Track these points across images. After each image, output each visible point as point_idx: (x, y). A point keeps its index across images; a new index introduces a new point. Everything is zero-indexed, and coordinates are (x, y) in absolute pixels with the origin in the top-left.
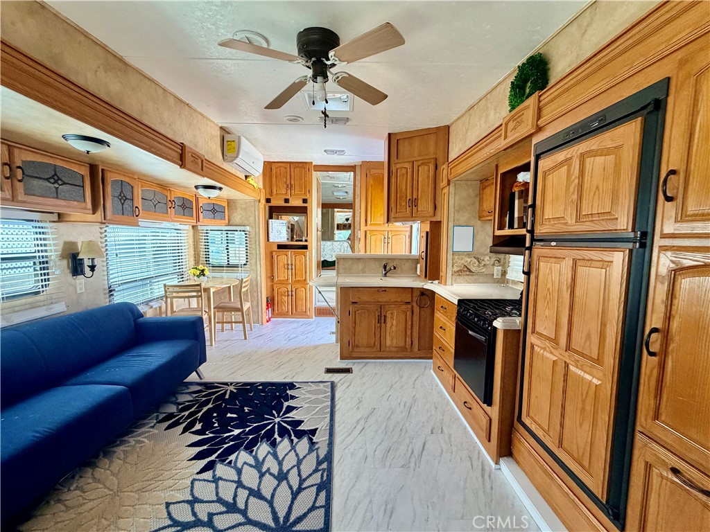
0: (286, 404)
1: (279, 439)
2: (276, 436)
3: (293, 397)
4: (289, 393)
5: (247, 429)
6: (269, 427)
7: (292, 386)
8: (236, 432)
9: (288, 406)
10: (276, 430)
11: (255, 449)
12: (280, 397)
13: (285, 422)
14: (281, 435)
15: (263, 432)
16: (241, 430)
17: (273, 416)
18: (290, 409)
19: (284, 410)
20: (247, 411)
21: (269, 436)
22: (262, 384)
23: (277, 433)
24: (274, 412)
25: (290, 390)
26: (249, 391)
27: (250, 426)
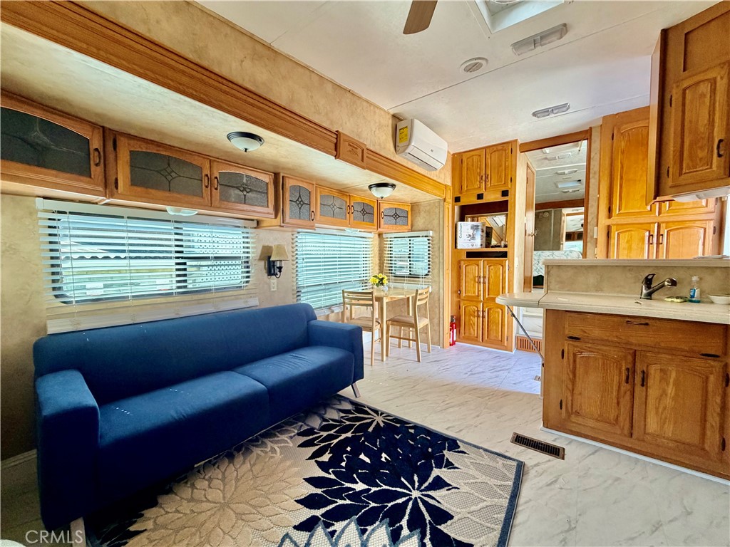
0: (436, 472)
1: (405, 532)
2: (404, 522)
3: (449, 465)
4: (446, 456)
5: (374, 489)
6: (400, 501)
7: (453, 445)
8: (360, 486)
9: (438, 478)
10: (408, 511)
11: (370, 528)
12: (431, 456)
13: (425, 503)
14: (411, 527)
15: (390, 505)
16: (366, 487)
17: (412, 483)
18: (439, 484)
19: (430, 480)
20: (383, 459)
21: (394, 516)
22: (416, 427)
23: (406, 517)
24: (416, 478)
25: (449, 450)
26: (397, 431)
27: (378, 486)
